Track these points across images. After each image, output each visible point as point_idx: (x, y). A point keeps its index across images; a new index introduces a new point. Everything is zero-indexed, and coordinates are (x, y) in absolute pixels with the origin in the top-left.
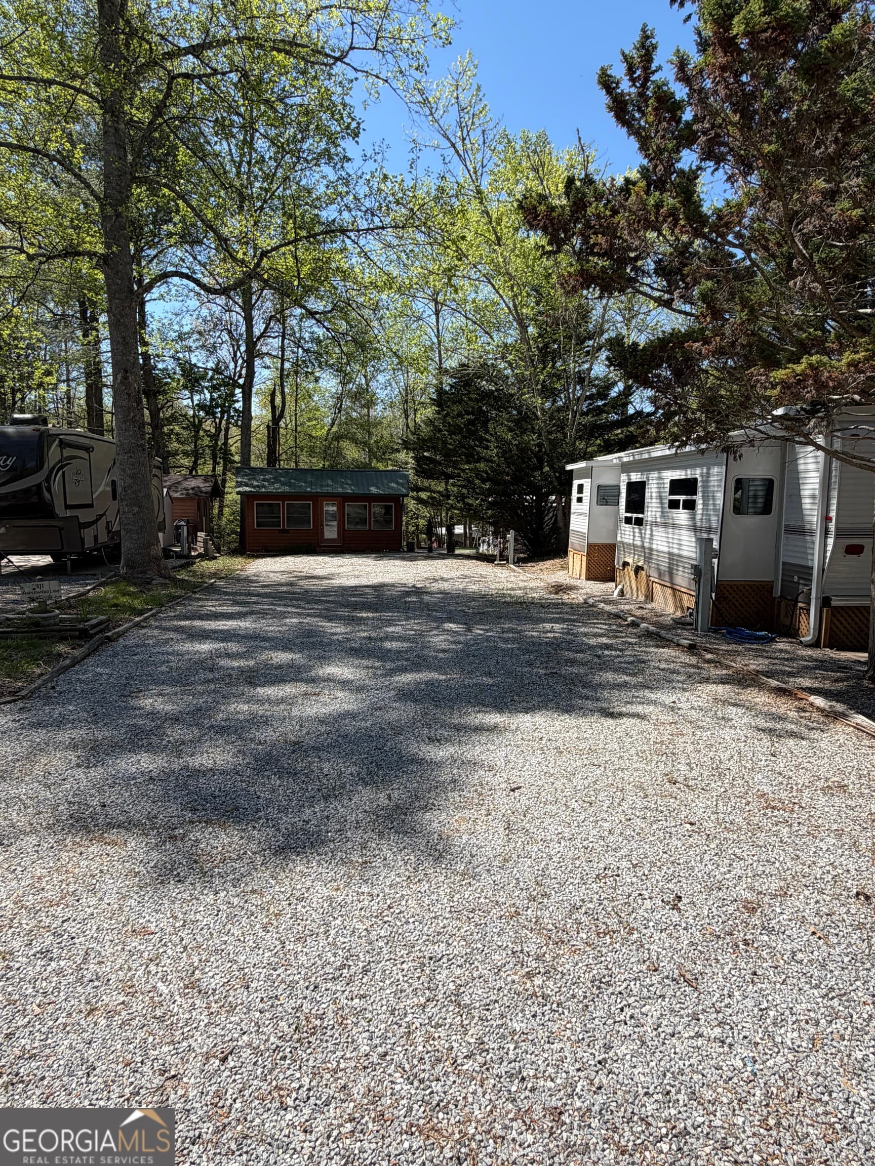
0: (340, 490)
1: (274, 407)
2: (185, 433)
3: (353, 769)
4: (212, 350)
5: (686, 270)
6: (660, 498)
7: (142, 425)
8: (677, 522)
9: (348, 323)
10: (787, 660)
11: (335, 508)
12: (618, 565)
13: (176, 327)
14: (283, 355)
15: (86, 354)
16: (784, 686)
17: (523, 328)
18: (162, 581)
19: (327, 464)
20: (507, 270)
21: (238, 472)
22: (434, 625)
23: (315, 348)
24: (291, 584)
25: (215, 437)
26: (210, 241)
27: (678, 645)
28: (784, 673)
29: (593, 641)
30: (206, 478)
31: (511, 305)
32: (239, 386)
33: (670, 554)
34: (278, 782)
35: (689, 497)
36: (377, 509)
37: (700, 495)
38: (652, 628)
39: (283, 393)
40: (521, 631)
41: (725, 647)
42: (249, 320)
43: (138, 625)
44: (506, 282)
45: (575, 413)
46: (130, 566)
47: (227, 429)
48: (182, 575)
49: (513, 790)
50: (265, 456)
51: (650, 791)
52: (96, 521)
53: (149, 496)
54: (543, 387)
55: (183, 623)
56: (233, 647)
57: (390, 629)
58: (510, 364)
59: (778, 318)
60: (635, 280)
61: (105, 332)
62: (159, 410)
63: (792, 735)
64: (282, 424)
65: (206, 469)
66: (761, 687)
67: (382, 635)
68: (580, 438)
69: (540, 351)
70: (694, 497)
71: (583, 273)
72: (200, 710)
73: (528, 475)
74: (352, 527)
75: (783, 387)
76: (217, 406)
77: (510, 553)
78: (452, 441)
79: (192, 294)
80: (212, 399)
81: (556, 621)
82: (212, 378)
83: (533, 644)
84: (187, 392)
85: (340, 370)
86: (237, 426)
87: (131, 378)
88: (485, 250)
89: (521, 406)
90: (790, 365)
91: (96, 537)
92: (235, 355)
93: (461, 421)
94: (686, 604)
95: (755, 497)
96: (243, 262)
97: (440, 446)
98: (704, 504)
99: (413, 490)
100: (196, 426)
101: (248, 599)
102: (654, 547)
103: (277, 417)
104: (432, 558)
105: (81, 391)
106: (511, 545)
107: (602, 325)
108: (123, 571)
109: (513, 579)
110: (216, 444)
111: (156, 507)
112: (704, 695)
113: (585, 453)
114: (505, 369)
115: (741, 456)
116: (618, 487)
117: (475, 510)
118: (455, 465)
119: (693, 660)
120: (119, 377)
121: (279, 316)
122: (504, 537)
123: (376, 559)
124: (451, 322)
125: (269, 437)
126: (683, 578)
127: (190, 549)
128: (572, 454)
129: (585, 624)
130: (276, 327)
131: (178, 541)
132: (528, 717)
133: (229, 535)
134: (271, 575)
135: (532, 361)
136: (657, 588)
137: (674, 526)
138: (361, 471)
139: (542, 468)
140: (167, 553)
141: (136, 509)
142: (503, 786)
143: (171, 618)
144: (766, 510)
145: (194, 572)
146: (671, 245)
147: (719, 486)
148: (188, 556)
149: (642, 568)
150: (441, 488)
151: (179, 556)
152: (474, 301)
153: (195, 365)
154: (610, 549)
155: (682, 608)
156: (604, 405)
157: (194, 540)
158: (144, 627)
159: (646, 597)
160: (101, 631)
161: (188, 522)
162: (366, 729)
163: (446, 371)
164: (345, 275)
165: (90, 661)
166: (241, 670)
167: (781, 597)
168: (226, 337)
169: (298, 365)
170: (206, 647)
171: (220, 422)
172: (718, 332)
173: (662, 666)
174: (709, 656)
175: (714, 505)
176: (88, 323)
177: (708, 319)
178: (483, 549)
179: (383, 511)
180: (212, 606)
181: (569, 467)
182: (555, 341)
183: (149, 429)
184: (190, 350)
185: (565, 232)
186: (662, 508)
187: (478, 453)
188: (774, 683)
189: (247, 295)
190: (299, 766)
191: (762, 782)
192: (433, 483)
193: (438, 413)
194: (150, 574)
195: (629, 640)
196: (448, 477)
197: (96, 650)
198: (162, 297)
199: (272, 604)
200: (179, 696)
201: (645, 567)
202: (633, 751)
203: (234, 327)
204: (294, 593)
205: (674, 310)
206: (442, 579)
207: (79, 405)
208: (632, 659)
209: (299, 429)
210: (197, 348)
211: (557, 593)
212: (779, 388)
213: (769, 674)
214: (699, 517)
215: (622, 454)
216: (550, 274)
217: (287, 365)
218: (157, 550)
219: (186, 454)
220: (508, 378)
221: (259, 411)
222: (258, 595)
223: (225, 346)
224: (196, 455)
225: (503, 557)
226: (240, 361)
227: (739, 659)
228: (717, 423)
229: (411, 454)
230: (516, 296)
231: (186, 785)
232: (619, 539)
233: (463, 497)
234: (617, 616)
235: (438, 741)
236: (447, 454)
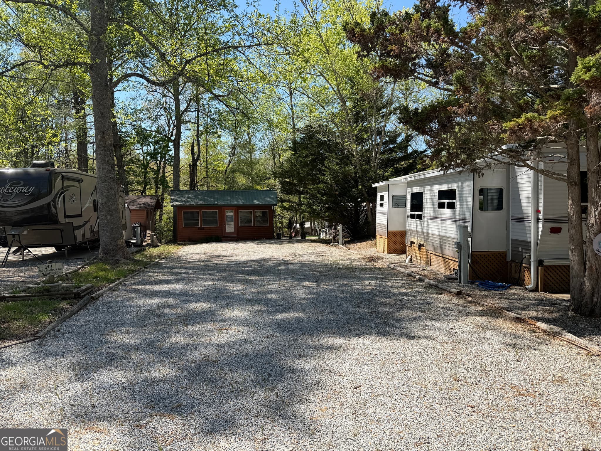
0: (235, 203)
1: (193, 154)
2: (138, 170)
3: (253, 377)
4: (155, 119)
5: (446, 64)
6: (433, 202)
7: (113, 166)
8: (443, 216)
9: (237, 102)
10: (519, 300)
11: (232, 214)
12: (407, 243)
13: (133, 107)
14: (198, 122)
15: (77, 124)
16: (519, 316)
17: (344, 102)
18: (125, 261)
19: (226, 187)
20: (333, 68)
21: (172, 193)
22: (297, 283)
23: (217, 117)
24: (207, 261)
25: (157, 172)
26: (154, 55)
27: (450, 292)
28: (518, 308)
29: (396, 291)
30: (152, 197)
31: (336, 89)
32: (172, 141)
33: (440, 236)
34: (205, 387)
35: (451, 201)
36: (258, 213)
37: (457, 199)
38: (432, 282)
39: (198, 145)
40: (351, 286)
41: (479, 293)
42: (177, 101)
43: (111, 289)
44: (332, 75)
45: (376, 153)
46: (106, 252)
47: (164, 167)
48: (138, 257)
49: (356, 388)
50: (188, 183)
51: (443, 387)
52: (83, 225)
53: (117, 209)
54: (357, 137)
55: (139, 287)
56: (172, 301)
57: (270, 287)
58: (336, 125)
59: (503, 91)
60: (414, 71)
61: (89, 110)
62: (122, 156)
63: (528, 347)
64: (198, 164)
65: (151, 191)
66: (505, 317)
67: (265, 290)
68: (380, 168)
69: (354, 116)
70: (454, 201)
71: (383, 67)
72: (152, 342)
73: (349, 191)
74: (243, 225)
75: (511, 133)
76: (158, 153)
77: (340, 238)
78: (303, 172)
79: (143, 86)
80: (155, 149)
81: (372, 279)
82: (155, 137)
83: (359, 293)
84: (139, 145)
85: (233, 131)
86: (170, 165)
87: (106, 137)
88: (319, 57)
89: (344, 150)
90: (514, 119)
91: (83, 235)
92: (169, 122)
93: (308, 160)
94: (452, 267)
95: (492, 199)
96: (174, 67)
97: (295, 174)
98: (460, 205)
99: (279, 201)
100: (145, 166)
101: (180, 271)
102: (430, 232)
103: (195, 160)
104: (292, 242)
105: (74, 146)
106: (340, 233)
107: (391, 99)
108: (101, 255)
109: (342, 254)
110: (158, 176)
111: (121, 215)
112: (470, 324)
113: (383, 176)
114: (334, 128)
115: (483, 175)
116: (405, 197)
117: (317, 213)
118: (305, 186)
119: (461, 302)
120: (99, 137)
121: (196, 99)
122: (336, 229)
123: (258, 244)
124: (300, 100)
125: (190, 172)
126: (450, 251)
127: (142, 241)
128: (375, 178)
129: (390, 280)
130: (194, 105)
131: (135, 236)
132: (360, 340)
133: (166, 232)
134: (194, 255)
135: (350, 122)
136: (433, 257)
137: (442, 219)
138: (248, 191)
139: (357, 186)
140: (128, 244)
141: (109, 217)
142: (349, 385)
143: (132, 284)
144: (500, 207)
145: (145, 255)
146: (436, 50)
147: (470, 193)
148: (141, 246)
149: (423, 245)
150: (296, 199)
151: (135, 245)
152: (314, 88)
153: (144, 129)
154: (402, 234)
155: (450, 270)
156: (394, 147)
157: (145, 235)
158: (114, 290)
159: (427, 263)
160: (88, 294)
161: (140, 225)
162: (259, 350)
163: (298, 130)
164: (237, 73)
165: (82, 313)
166: (178, 315)
167: (511, 261)
168: (163, 111)
169: (208, 128)
170: (155, 301)
171: (160, 163)
172: (467, 100)
173: (441, 306)
174: (470, 299)
175: (467, 205)
176: (79, 105)
177: (461, 93)
178: (323, 236)
179: (261, 215)
180: (157, 276)
181: (374, 185)
182: (363, 110)
183: (116, 168)
184: (141, 120)
185: (372, 44)
186: (434, 208)
187: (318, 178)
188: (513, 315)
189: (176, 86)
190: (218, 376)
191: (512, 378)
192: (291, 197)
193: (293, 155)
194: (118, 257)
195: (419, 290)
196: (300, 193)
197: (85, 305)
198: (124, 89)
199: (195, 273)
200: (139, 334)
201: (425, 244)
202: (429, 361)
203: (168, 106)
204: (209, 266)
205: (439, 88)
206: (300, 255)
207: (73, 155)
208: (422, 302)
209: (209, 166)
210: (145, 119)
211: (370, 262)
212: (508, 133)
213: (509, 309)
214: (457, 213)
215: (407, 176)
216: (359, 70)
217: (201, 128)
218: (122, 242)
219: (139, 182)
220: (335, 133)
221: (185, 156)
222: (187, 268)
223: (162, 117)
224: (145, 183)
225: (336, 241)
226: (172, 126)
227: (489, 300)
228: (468, 155)
229: (277, 180)
230: (339, 84)
231: (146, 392)
232: (407, 228)
233: (310, 205)
234: (410, 275)
235: (305, 357)
236: (300, 180)
